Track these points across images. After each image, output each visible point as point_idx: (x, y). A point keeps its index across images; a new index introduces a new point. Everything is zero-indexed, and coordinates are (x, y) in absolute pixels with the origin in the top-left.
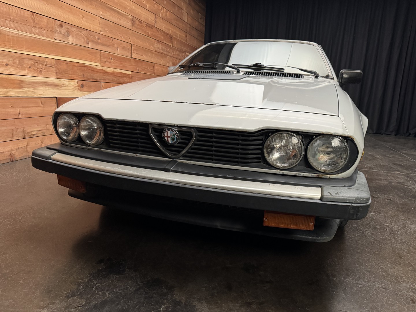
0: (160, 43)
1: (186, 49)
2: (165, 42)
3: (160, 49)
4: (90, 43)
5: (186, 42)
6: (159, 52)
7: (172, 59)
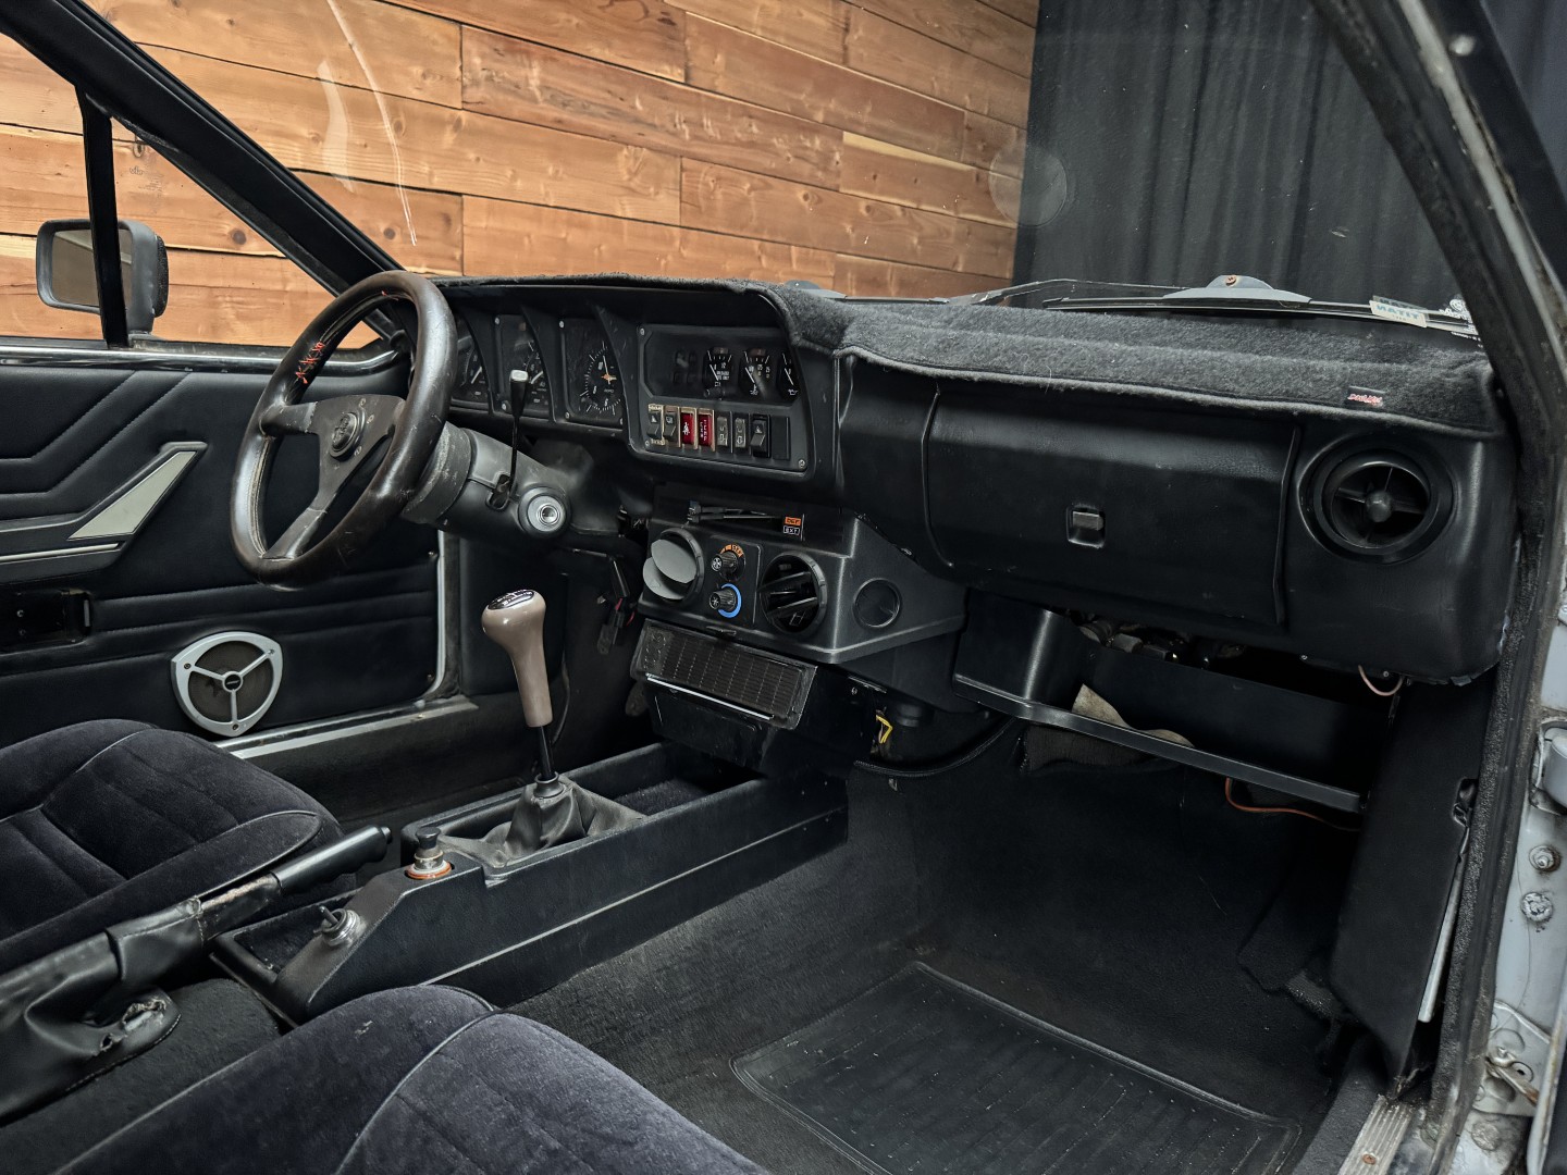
0: (528, 54)
1: (848, 113)
2: (596, 52)
3: (538, 93)
5: (845, 62)
6: (516, 115)
7: (682, 169)
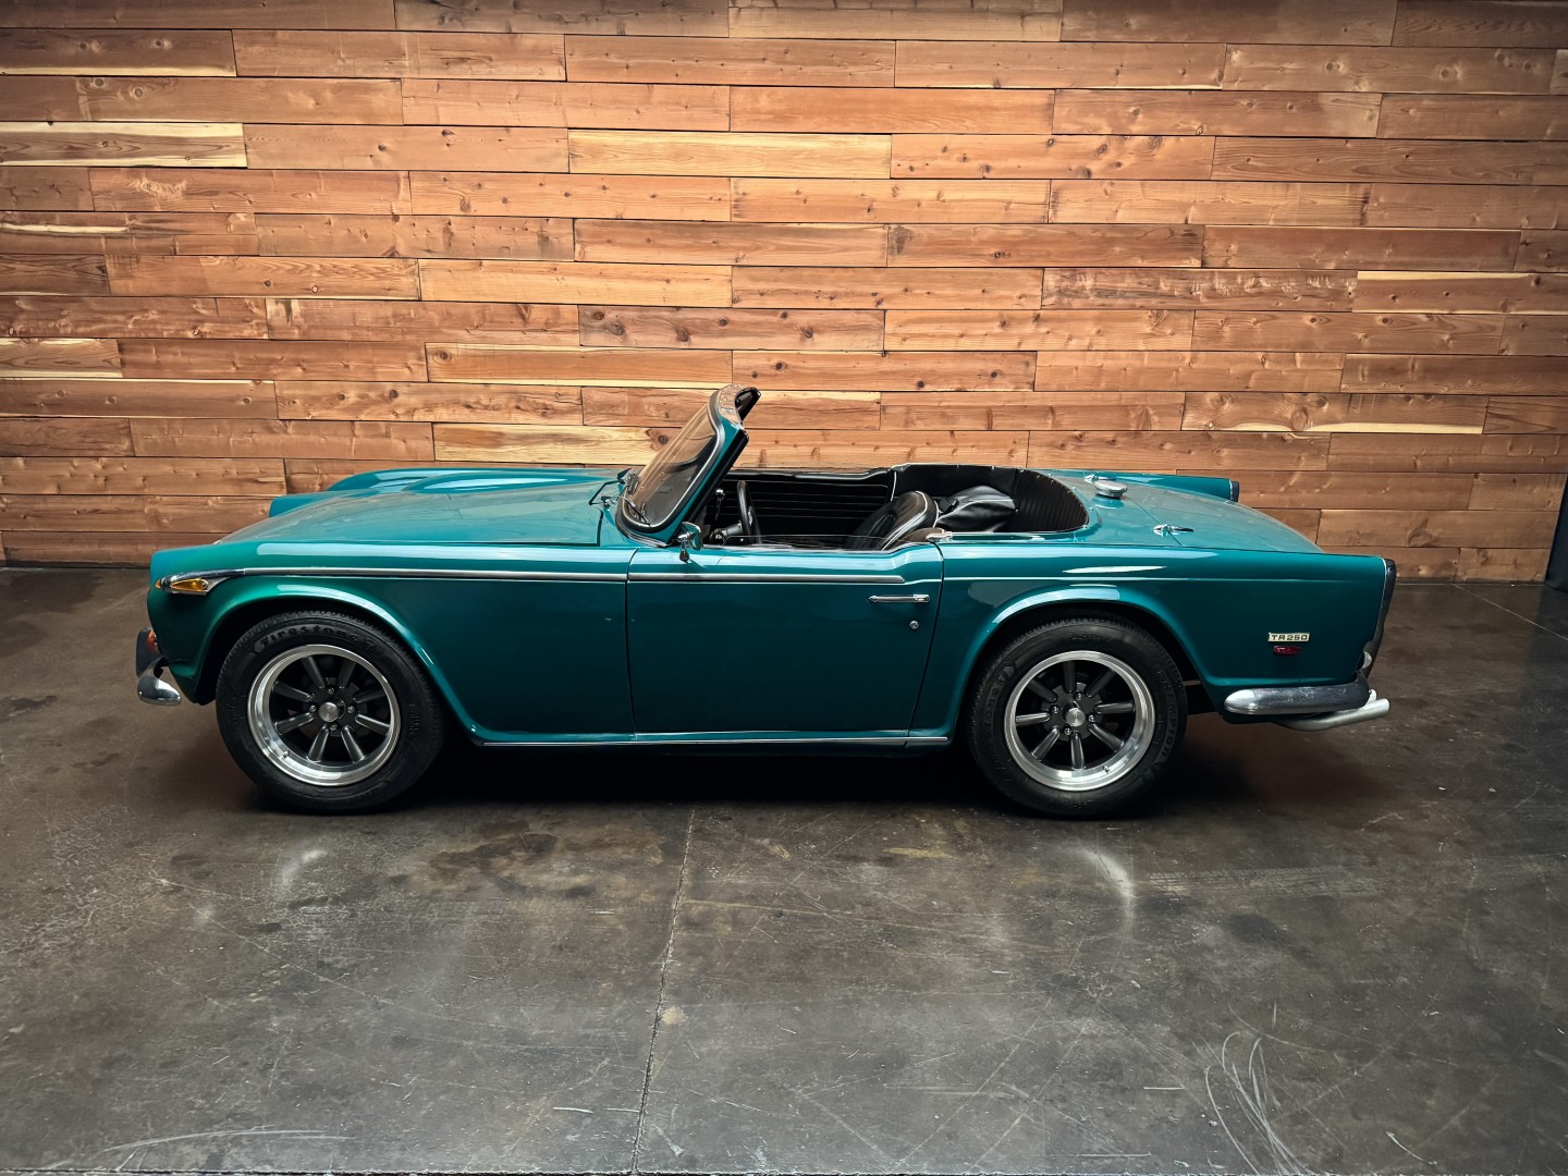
4: (691, 337)
